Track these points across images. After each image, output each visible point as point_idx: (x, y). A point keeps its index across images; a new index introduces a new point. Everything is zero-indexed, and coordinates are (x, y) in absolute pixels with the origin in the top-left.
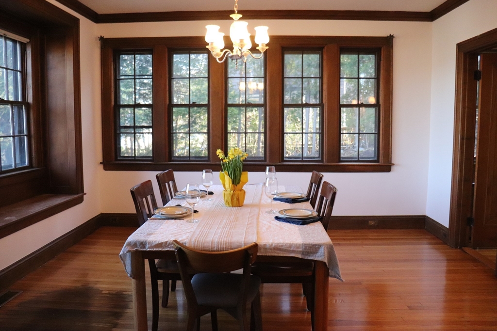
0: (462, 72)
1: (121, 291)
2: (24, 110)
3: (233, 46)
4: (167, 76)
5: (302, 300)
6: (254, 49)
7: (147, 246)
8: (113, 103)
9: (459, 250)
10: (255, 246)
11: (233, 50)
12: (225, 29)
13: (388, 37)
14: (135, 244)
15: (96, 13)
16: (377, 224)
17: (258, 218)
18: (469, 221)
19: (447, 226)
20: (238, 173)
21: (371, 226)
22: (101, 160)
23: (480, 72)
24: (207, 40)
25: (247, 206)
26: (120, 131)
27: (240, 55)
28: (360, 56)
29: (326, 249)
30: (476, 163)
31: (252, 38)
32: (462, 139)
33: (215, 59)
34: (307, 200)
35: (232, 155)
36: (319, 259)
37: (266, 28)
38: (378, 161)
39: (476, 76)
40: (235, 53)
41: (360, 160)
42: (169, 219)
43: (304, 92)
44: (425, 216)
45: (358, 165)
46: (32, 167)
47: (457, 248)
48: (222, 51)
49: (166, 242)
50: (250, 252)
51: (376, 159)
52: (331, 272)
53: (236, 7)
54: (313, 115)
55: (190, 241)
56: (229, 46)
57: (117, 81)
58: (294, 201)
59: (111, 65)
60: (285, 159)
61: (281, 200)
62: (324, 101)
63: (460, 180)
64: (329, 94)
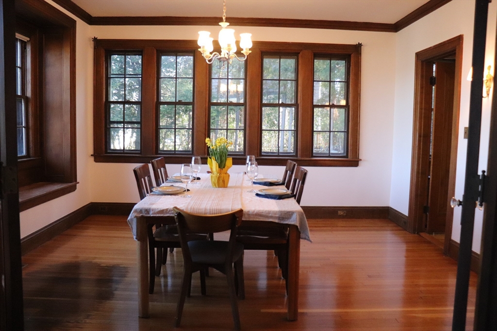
0: (420, 77)
1: (118, 265)
2: (23, 103)
3: (222, 50)
4: (156, 75)
5: (278, 271)
6: (239, 53)
7: (151, 212)
8: (104, 100)
9: (416, 235)
10: (241, 211)
11: (221, 53)
12: (215, 35)
13: (357, 45)
14: (141, 211)
15: (90, 16)
16: (345, 214)
17: (241, 195)
18: (425, 209)
19: (407, 214)
20: (223, 158)
21: (340, 215)
22: (92, 153)
23: (435, 78)
24: (199, 44)
25: (231, 187)
26: (110, 126)
27: (227, 58)
28: (332, 61)
29: (298, 216)
30: (432, 160)
31: (238, 43)
32: (420, 136)
33: (205, 60)
34: (283, 184)
35: (219, 143)
36: (292, 223)
37: (250, 35)
38: (347, 157)
39: (432, 81)
40: (222, 56)
41: (331, 155)
42: (165, 194)
43: (281, 96)
44: (388, 207)
45: (329, 160)
46: (29, 157)
47: (414, 233)
48: (211, 53)
49: (167, 209)
50: (236, 215)
51: (345, 155)
52: (302, 235)
53: (224, 16)
54: (289, 119)
55: (187, 208)
56: (217, 49)
57: (108, 79)
58: (271, 184)
59: (103, 65)
60: (262, 154)
61: (260, 183)
62: (299, 102)
63: (418, 173)
64: (303, 95)
